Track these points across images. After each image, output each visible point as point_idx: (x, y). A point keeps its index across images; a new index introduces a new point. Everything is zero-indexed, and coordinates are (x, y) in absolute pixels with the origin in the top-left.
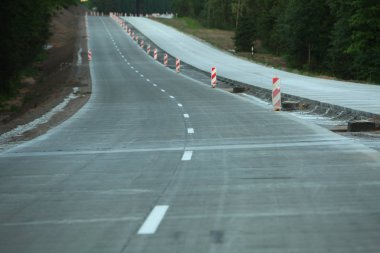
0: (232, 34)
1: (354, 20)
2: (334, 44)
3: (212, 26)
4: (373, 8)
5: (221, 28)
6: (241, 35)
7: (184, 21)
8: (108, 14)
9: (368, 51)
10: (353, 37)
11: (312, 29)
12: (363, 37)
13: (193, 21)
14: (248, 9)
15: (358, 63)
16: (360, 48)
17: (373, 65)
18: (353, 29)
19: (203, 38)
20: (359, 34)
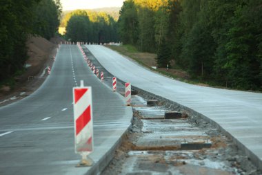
0: (155, 56)
1: (229, 46)
2: (216, 61)
3: (144, 51)
4: (241, 37)
5: (149, 52)
6: (161, 57)
7: (125, 48)
8: (76, 43)
9: (238, 67)
10: (228, 57)
11: (203, 52)
12: (234, 57)
13: (132, 47)
14: (166, 39)
15: (232, 74)
16: (233, 65)
17: (241, 76)
18: (229, 52)
19: (134, 59)
20: (232, 55)
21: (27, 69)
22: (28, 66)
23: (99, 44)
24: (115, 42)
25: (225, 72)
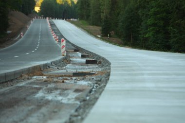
0: (100, 28)
1: (150, 21)
2: (141, 32)
3: (93, 24)
4: (158, 16)
5: (97, 25)
6: (104, 29)
7: (81, 22)
9: (155, 36)
10: (149, 29)
11: (132, 25)
12: (153, 29)
13: (85, 22)
14: (109, 17)
15: (151, 42)
16: (152, 35)
17: (158, 43)
18: (150, 25)
19: (85, 29)
20: (152, 28)
21: (8, 34)
22: (9, 32)
23: (63, 19)
24: (75, 19)
25: (146, 39)
